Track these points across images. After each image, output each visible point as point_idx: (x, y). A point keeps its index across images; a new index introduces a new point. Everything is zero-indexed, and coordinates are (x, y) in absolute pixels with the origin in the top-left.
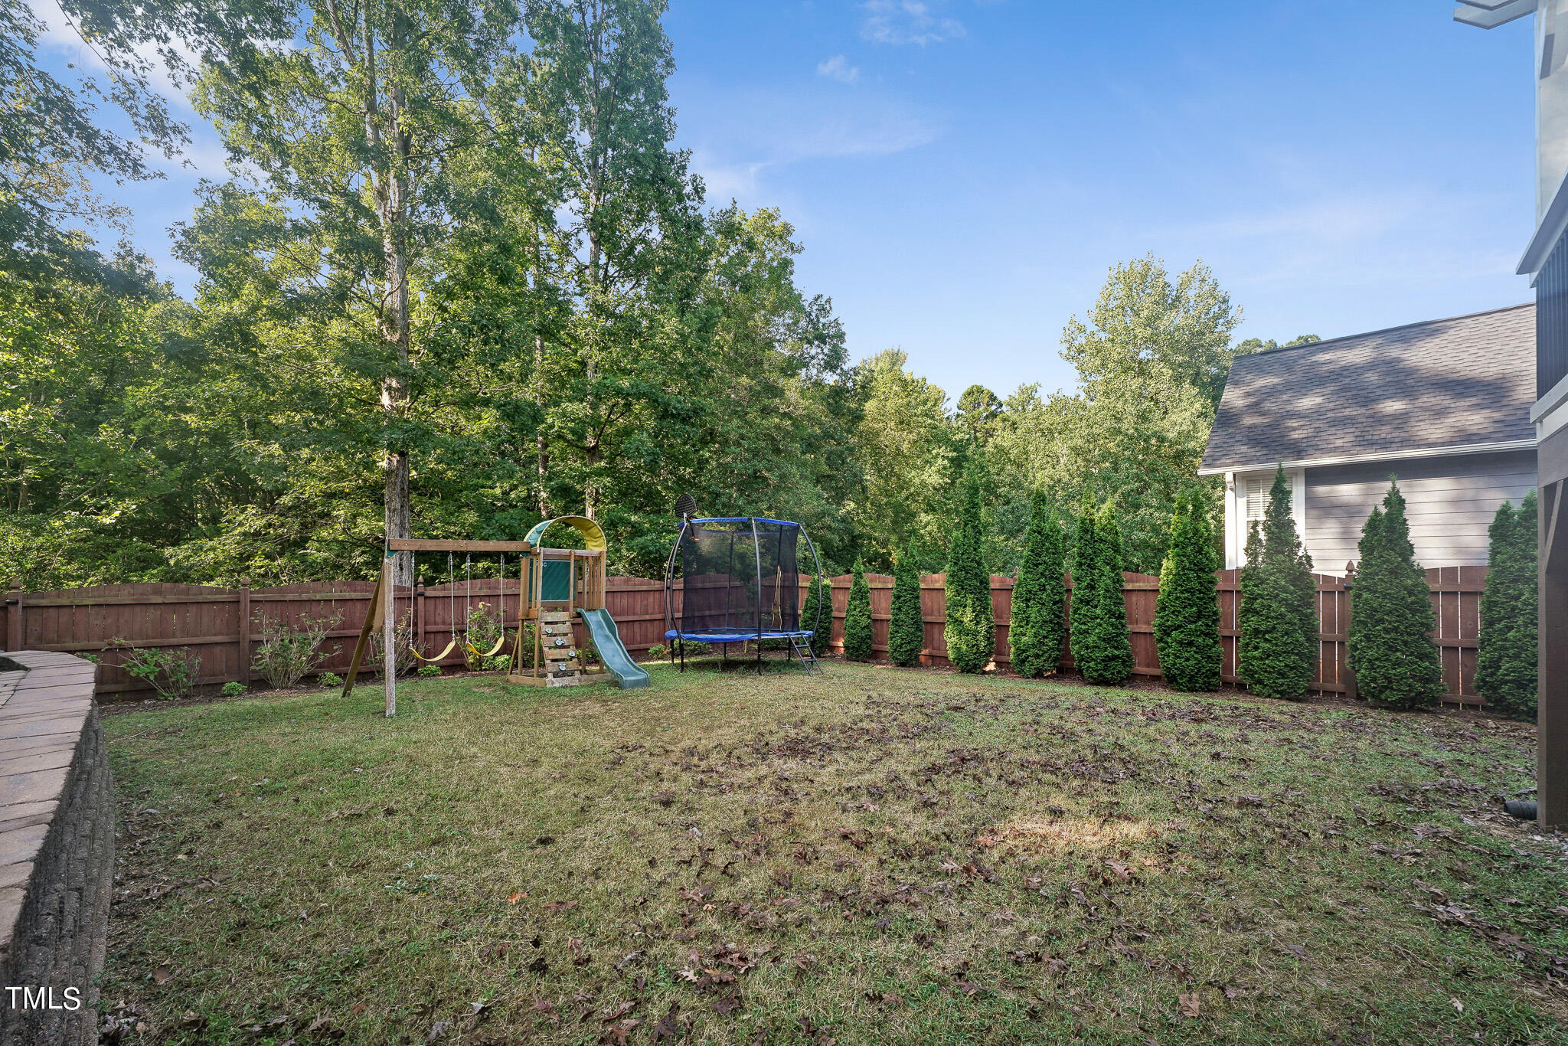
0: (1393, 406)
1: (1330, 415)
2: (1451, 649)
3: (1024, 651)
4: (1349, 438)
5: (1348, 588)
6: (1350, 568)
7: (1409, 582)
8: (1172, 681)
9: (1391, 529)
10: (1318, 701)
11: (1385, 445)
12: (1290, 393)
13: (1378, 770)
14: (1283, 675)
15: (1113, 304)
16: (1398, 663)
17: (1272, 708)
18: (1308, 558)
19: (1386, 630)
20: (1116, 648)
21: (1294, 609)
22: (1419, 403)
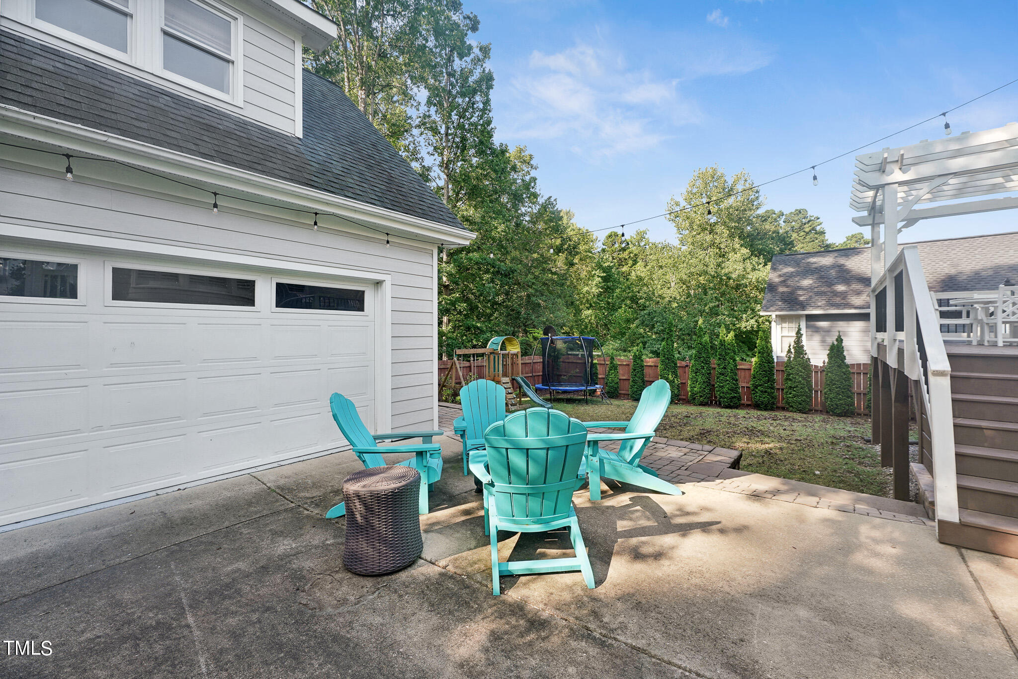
0: (841, 288)
1: (816, 290)
2: (859, 394)
3: (695, 394)
4: (824, 302)
5: (823, 371)
6: (824, 362)
7: (844, 370)
8: (757, 406)
9: (838, 351)
10: (813, 414)
11: (838, 306)
12: (799, 277)
13: (832, 432)
14: (800, 404)
15: (695, 190)
16: (840, 399)
17: (798, 416)
18: (809, 359)
19: (837, 388)
20: (736, 393)
21: (804, 379)
22: (851, 288)
